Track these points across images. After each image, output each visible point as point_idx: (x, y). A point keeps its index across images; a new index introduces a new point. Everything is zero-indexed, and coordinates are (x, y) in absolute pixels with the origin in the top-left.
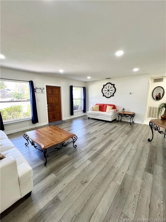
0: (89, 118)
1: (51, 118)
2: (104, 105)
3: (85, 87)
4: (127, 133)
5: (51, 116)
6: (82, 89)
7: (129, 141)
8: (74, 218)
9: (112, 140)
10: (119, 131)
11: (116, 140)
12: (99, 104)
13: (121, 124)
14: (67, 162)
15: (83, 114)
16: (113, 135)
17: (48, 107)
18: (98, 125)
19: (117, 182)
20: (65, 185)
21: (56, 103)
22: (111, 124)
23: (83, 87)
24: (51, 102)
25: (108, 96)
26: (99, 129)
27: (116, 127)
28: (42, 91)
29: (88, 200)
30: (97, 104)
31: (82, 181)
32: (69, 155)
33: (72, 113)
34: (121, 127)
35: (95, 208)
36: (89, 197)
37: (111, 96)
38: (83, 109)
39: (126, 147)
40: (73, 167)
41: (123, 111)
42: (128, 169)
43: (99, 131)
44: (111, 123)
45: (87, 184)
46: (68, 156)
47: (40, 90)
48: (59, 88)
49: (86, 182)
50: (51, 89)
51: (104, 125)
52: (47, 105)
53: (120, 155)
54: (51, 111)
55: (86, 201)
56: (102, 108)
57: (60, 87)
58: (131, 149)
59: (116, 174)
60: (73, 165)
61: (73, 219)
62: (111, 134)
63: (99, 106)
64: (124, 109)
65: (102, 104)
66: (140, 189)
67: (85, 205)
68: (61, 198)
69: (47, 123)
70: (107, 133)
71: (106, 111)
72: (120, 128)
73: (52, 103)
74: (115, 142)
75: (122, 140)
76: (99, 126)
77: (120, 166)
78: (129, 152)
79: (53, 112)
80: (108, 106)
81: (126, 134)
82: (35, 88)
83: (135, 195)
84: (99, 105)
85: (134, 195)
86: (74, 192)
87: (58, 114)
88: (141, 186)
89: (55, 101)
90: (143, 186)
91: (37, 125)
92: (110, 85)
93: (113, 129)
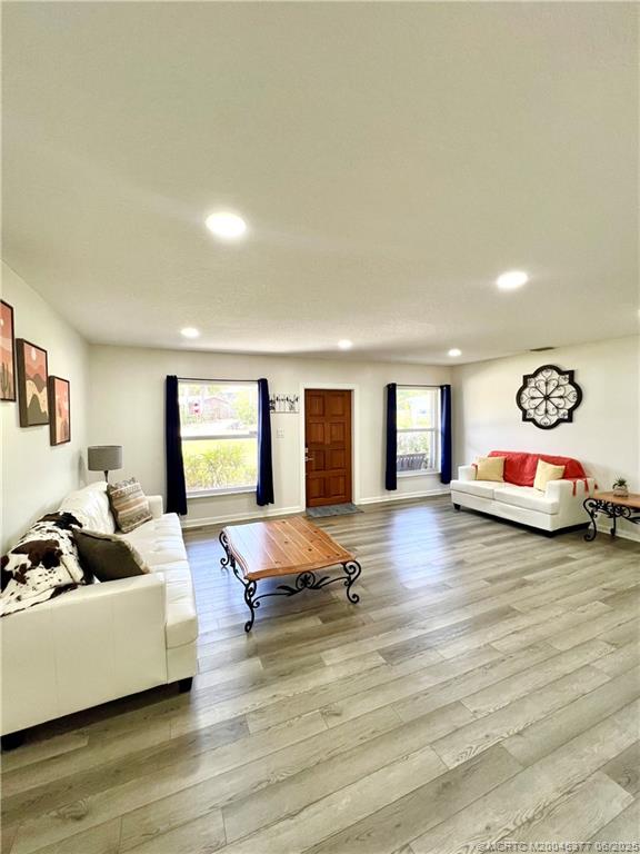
0: (457, 507)
1: (315, 492)
2: (525, 457)
3: (448, 387)
4: (612, 597)
5: (315, 484)
6: (437, 395)
7: (598, 629)
8: (264, 785)
9: (514, 610)
10: (571, 577)
11: (532, 613)
12: (505, 453)
13: (602, 552)
14: (308, 639)
15: (439, 489)
16: (528, 591)
17: (306, 455)
18: (484, 540)
19: (445, 758)
20: (276, 700)
21: (333, 443)
22: (547, 545)
23: (442, 387)
24: (320, 440)
25: (546, 420)
26: (481, 555)
27: (565, 559)
28: (292, 408)
29: (318, 764)
30: (494, 454)
31: (325, 707)
32: (324, 622)
33: (391, 483)
34: (596, 563)
35: (331, 791)
36: (325, 758)
37: (560, 421)
38: (440, 471)
39: (561, 653)
40: (321, 660)
41: (620, 492)
42: (519, 734)
43: (474, 565)
44: (549, 540)
45: (335, 721)
46: (320, 623)
47: (287, 404)
48: (346, 395)
49: (337, 715)
50: (321, 400)
51: (510, 544)
52: (303, 450)
53: (516, 674)
54: (316, 470)
55: (312, 762)
56: (516, 470)
57: (349, 392)
58: (588, 665)
59: (457, 730)
60: (322, 654)
61: (260, 787)
62: (524, 584)
63: (506, 462)
64: (622, 483)
65: (518, 454)
66: (530, 816)
67: (306, 771)
68: (252, 727)
69: (301, 507)
70: (506, 576)
71: (532, 486)
72: (585, 566)
73: (322, 444)
74: (523, 622)
75: (565, 618)
76: (487, 544)
77: (492, 711)
78: (566, 675)
79: (322, 474)
80: (541, 463)
81: (605, 601)
82: (271, 398)
83: (495, 824)
84: (503, 458)
85: (488, 821)
86: (290, 726)
87: (342, 480)
88: (541, 812)
89: (331, 437)
90: (546, 813)
91: (271, 511)
92: (555, 375)
93: (546, 565)
